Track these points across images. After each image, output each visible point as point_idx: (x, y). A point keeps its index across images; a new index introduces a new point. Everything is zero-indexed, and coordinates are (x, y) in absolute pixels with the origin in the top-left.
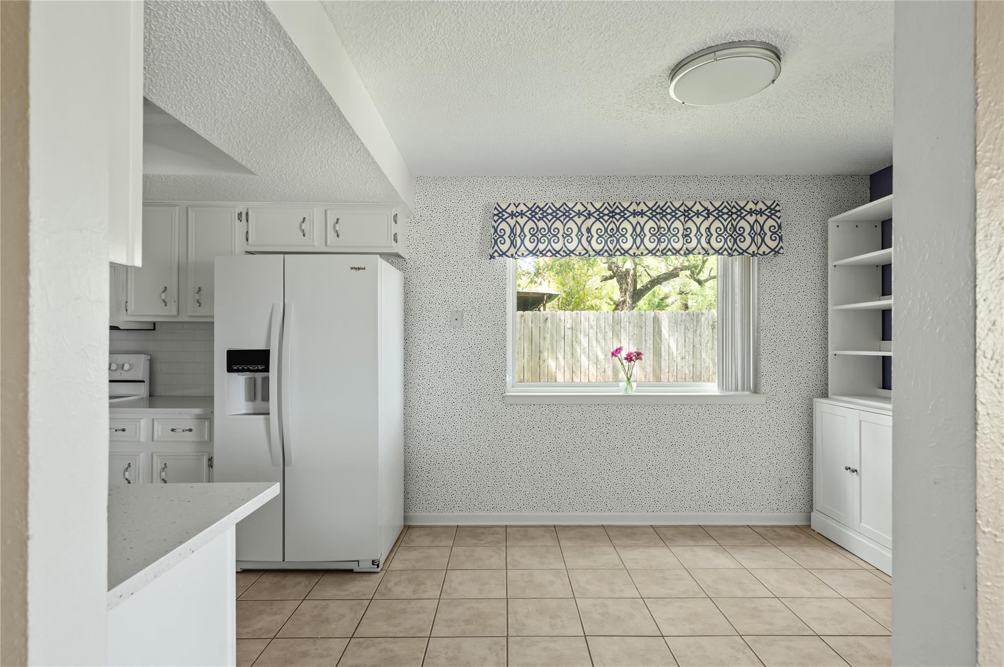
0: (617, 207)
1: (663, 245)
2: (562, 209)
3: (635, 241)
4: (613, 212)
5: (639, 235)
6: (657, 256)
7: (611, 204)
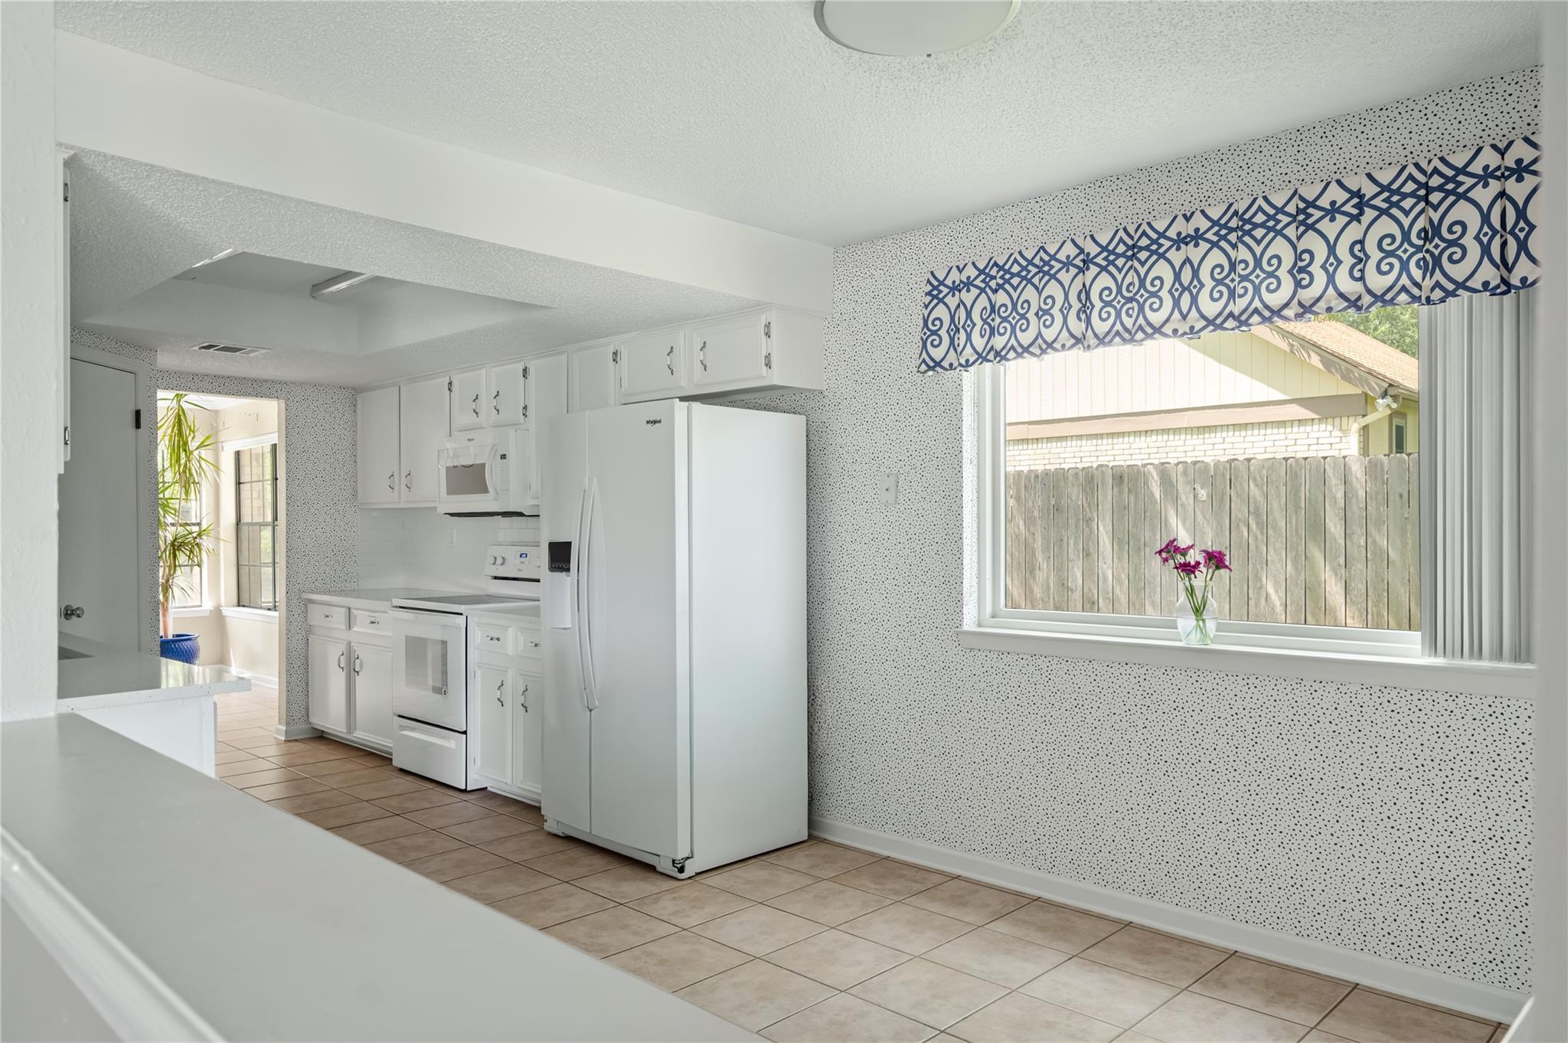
0: (1144, 233)
1: (1240, 304)
2: (1037, 261)
3: (1176, 303)
4: (1134, 246)
5: (1184, 289)
6: (1227, 329)
7: (1132, 231)
